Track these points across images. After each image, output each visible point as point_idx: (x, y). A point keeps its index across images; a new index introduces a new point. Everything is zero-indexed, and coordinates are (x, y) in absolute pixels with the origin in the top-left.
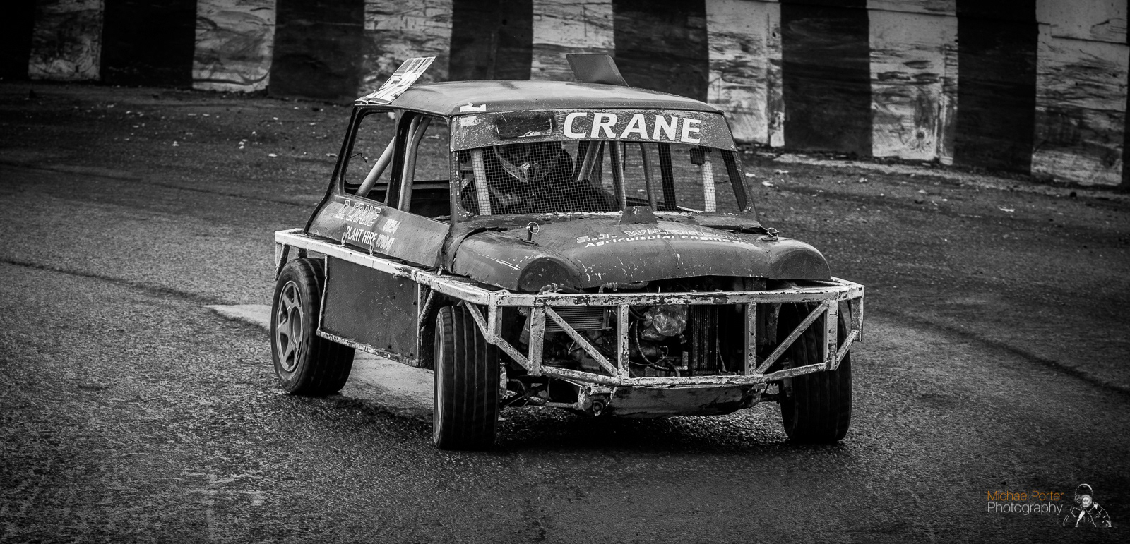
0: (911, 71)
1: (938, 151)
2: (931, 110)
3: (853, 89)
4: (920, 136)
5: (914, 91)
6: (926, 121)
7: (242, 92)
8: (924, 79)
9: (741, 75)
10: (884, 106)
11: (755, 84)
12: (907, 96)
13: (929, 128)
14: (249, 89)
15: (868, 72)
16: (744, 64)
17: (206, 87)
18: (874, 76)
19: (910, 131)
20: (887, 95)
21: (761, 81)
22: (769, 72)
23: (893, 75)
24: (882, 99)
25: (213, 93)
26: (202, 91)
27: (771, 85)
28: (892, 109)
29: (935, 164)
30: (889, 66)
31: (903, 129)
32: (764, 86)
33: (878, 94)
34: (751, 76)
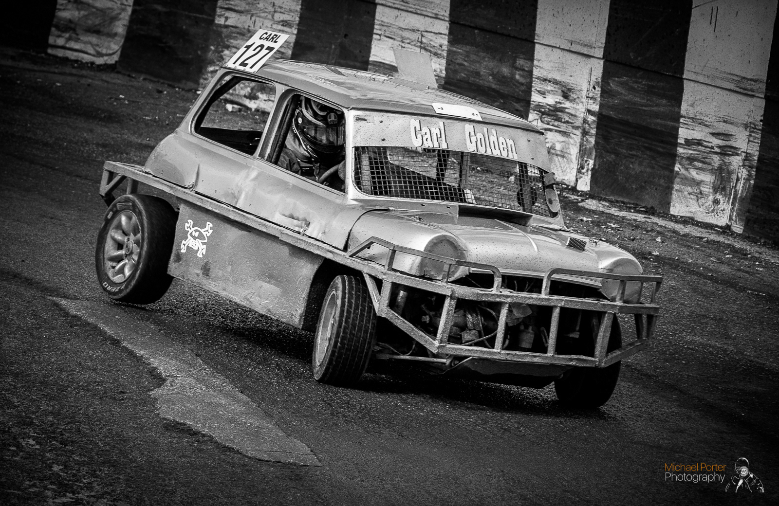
0: (716, 142)
1: (730, 219)
2: (729, 180)
3: (661, 150)
4: (716, 202)
5: (716, 160)
6: (724, 189)
7: (92, 63)
8: (727, 151)
9: (559, 119)
10: (687, 169)
11: (570, 129)
12: (709, 164)
13: (725, 196)
14: (100, 61)
15: (676, 137)
16: (562, 110)
17: (60, 53)
18: (681, 141)
19: (707, 195)
20: (691, 159)
21: (577, 128)
22: (585, 121)
23: (699, 143)
24: (686, 162)
25: (66, 60)
26: (56, 57)
27: (585, 133)
28: (694, 173)
29: (726, 230)
30: (696, 134)
31: (701, 193)
32: (578, 132)
33: (683, 158)
34: (568, 122)
